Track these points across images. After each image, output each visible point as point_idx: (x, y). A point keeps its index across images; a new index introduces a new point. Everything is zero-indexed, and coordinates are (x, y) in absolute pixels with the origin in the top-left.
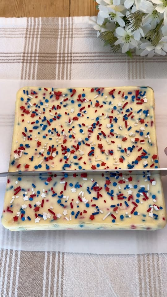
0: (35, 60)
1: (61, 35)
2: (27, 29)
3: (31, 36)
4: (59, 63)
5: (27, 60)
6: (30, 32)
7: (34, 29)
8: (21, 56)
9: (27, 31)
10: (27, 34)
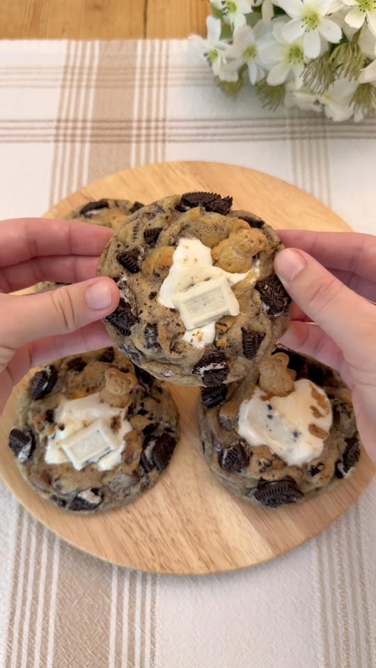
0: (83, 136)
1: (142, 80)
2: (66, 67)
3: (75, 83)
4: (138, 142)
5: (65, 135)
6: (73, 74)
7: (82, 68)
8: (51, 128)
9: (65, 73)
10: (64, 80)
